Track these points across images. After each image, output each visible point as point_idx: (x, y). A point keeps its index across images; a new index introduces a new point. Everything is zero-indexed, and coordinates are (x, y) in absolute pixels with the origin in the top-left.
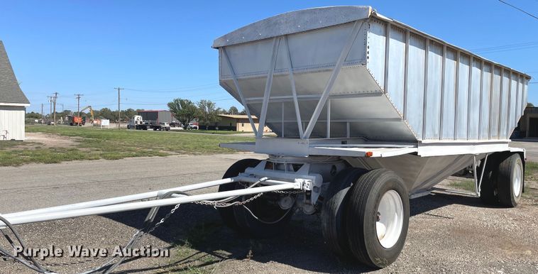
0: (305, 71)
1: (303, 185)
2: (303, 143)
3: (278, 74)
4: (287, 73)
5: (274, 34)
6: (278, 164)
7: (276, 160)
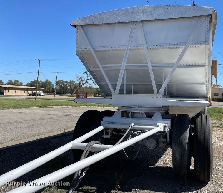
0: (158, 47)
1: (165, 128)
2: (156, 98)
3: (133, 48)
4: (142, 48)
5: (132, 20)
6: (134, 113)
7: (132, 110)
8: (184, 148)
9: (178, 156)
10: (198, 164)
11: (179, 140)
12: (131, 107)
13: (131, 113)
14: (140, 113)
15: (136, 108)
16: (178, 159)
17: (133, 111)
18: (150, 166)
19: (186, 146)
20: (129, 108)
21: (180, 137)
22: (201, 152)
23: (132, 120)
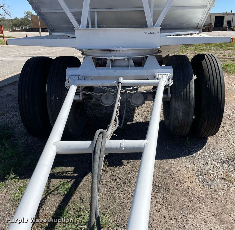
1: (169, 80)
2: (151, 33)
6: (115, 59)
7: (112, 56)
8: (190, 103)
9: (181, 114)
10: (207, 121)
11: (183, 93)
12: (110, 51)
13: (111, 60)
14: (126, 59)
15: (118, 52)
16: (180, 118)
17: (113, 58)
18: (128, 123)
19: (192, 101)
20: (106, 52)
21: (184, 89)
22: (213, 106)
23: (114, 71)
